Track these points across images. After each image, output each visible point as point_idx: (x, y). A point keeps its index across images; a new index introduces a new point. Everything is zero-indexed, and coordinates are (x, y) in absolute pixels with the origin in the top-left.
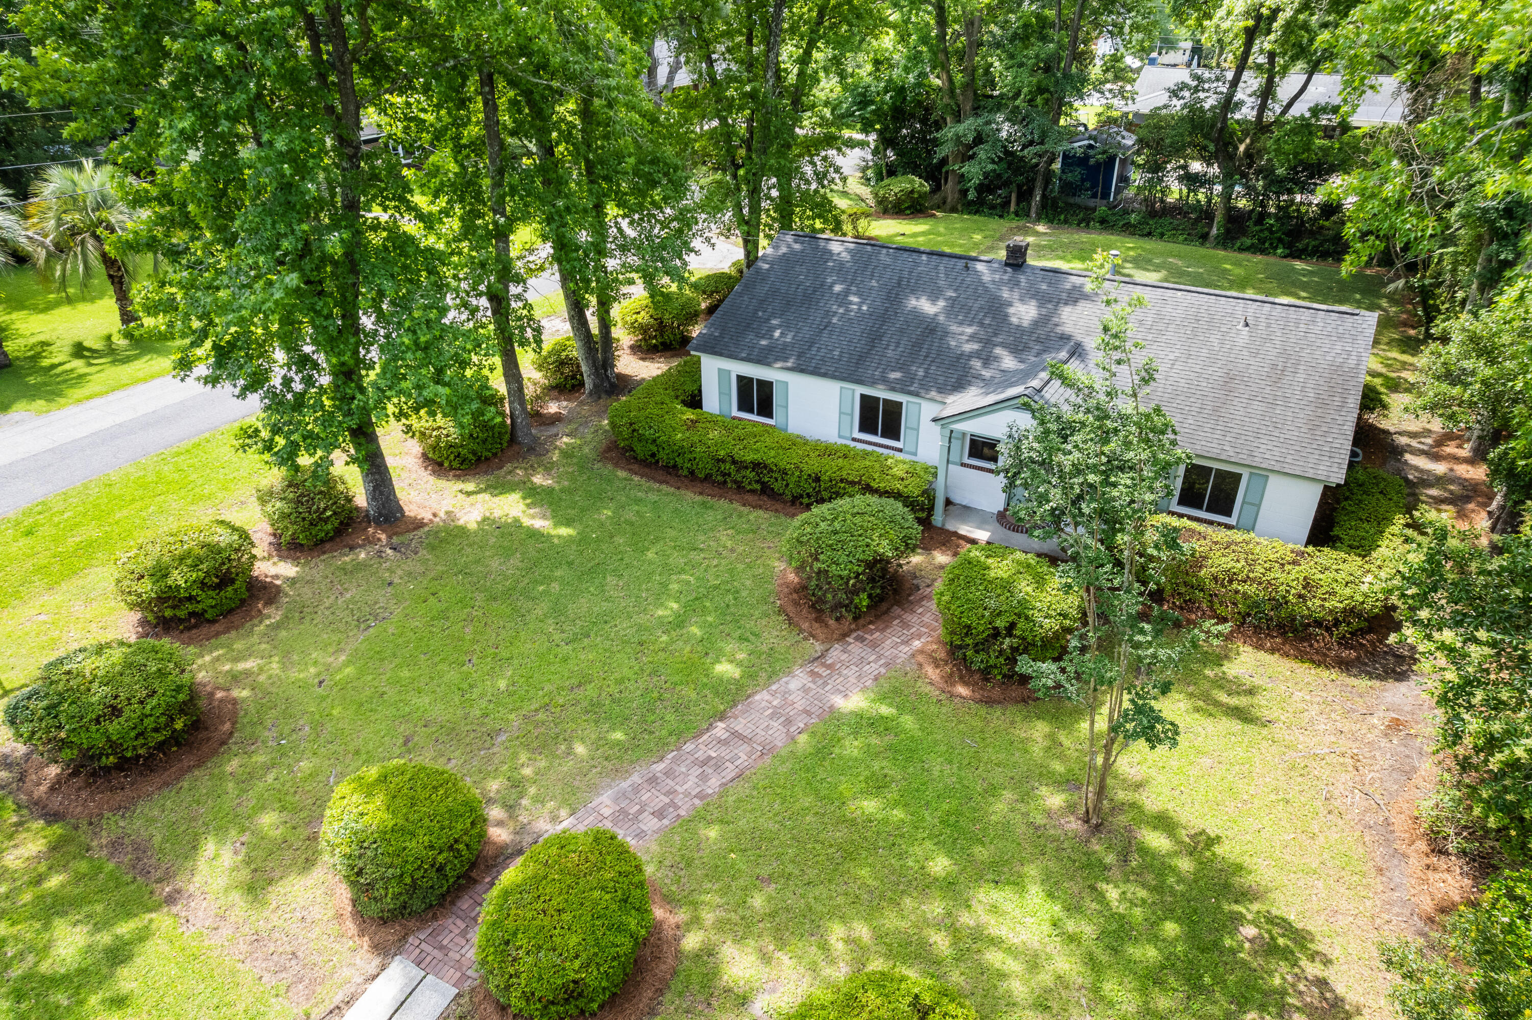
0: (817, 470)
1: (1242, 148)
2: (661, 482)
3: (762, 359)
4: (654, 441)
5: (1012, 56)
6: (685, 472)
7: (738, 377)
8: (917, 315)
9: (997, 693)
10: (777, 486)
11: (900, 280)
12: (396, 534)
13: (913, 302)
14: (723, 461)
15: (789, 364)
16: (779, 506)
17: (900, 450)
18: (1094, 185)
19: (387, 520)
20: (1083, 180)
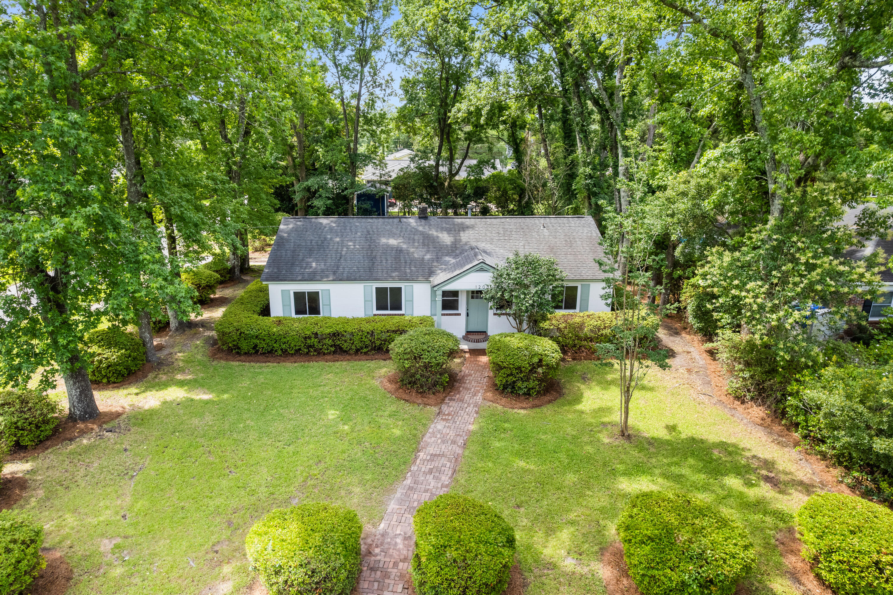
0: (372, 329)
1: (446, 184)
2: (266, 362)
3: (312, 278)
4: (257, 337)
5: (326, 146)
6: (280, 352)
7: (295, 293)
8: (388, 247)
9: (537, 402)
10: (345, 346)
11: (368, 232)
12: (104, 423)
13: (384, 241)
14: (310, 338)
15: (331, 278)
16: (348, 357)
17: (403, 315)
18: (378, 210)
19: (91, 417)
20: (372, 207)
